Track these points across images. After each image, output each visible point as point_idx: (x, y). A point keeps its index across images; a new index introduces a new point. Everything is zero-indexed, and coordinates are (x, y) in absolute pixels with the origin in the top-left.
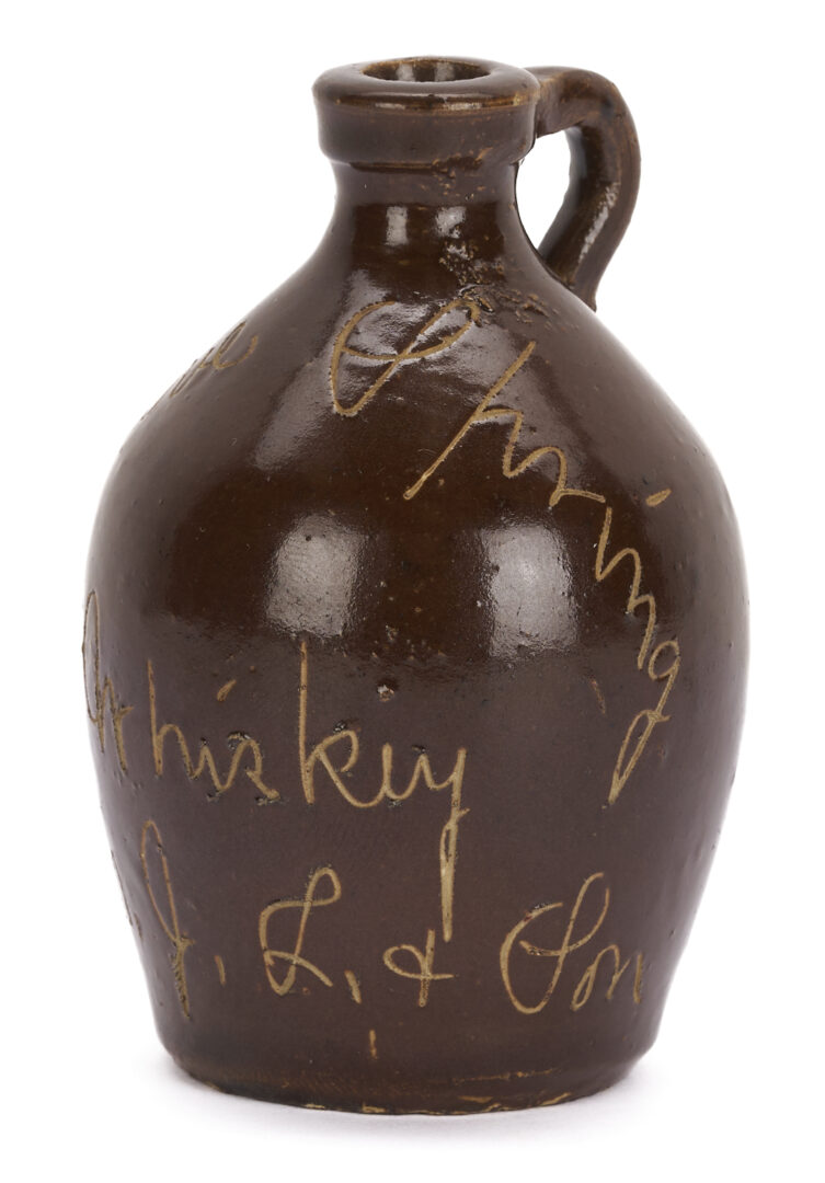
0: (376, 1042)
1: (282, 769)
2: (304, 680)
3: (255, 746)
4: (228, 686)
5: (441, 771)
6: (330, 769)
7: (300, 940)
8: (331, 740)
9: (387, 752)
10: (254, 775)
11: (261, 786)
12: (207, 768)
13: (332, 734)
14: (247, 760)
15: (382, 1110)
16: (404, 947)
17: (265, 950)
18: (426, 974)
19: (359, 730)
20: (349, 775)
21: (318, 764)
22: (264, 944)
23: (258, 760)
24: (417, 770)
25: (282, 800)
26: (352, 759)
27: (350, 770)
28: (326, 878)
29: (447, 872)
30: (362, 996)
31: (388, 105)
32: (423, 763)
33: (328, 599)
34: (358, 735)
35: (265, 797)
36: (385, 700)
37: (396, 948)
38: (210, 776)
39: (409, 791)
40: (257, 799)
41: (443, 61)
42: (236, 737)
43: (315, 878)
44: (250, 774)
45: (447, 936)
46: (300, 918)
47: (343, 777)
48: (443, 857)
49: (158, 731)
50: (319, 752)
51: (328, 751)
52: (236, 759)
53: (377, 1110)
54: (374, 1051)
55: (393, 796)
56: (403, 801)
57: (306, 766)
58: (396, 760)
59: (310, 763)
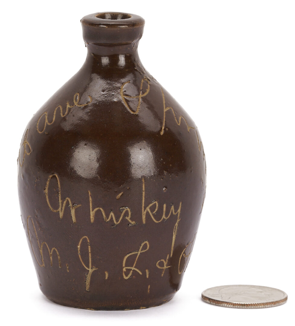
0: (150, 288)
1: (136, 215)
2: (144, 189)
3: (129, 210)
4: (120, 194)
5: (176, 209)
6: (150, 213)
7: (135, 263)
8: (151, 205)
9: (165, 206)
10: (128, 218)
11: (130, 221)
12: (112, 218)
13: (151, 203)
14: (126, 214)
15: (145, 308)
16: (161, 260)
17: (124, 267)
18: (165, 267)
19: (158, 201)
20: (155, 214)
21: (147, 212)
22: (124, 265)
23: (130, 213)
24: (171, 210)
25: (136, 224)
26: (156, 209)
27: (156, 212)
28: (146, 244)
29: (174, 237)
30: (149, 276)
31: (123, 26)
32: (173, 208)
33: (149, 166)
34: (158, 202)
35: (131, 224)
36: (165, 192)
37: (160, 261)
38: (113, 220)
39: (169, 216)
40: (129, 225)
41: (107, 13)
42: (123, 208)
43: (143, 245)
44: (126, 218)
45: (171, 255)
46: (137, 256)
47: (153, 215)
48: (174, 233)
49: (93, 210)
50: (148, 209)
51: (150, 208)
52: (123, 214)
53: (144, 308)
54: (149, 291)
55: (165, 218)
56: (168, 219)
57: (144, 213)
58: (166, 208)
59: (145, 212)
